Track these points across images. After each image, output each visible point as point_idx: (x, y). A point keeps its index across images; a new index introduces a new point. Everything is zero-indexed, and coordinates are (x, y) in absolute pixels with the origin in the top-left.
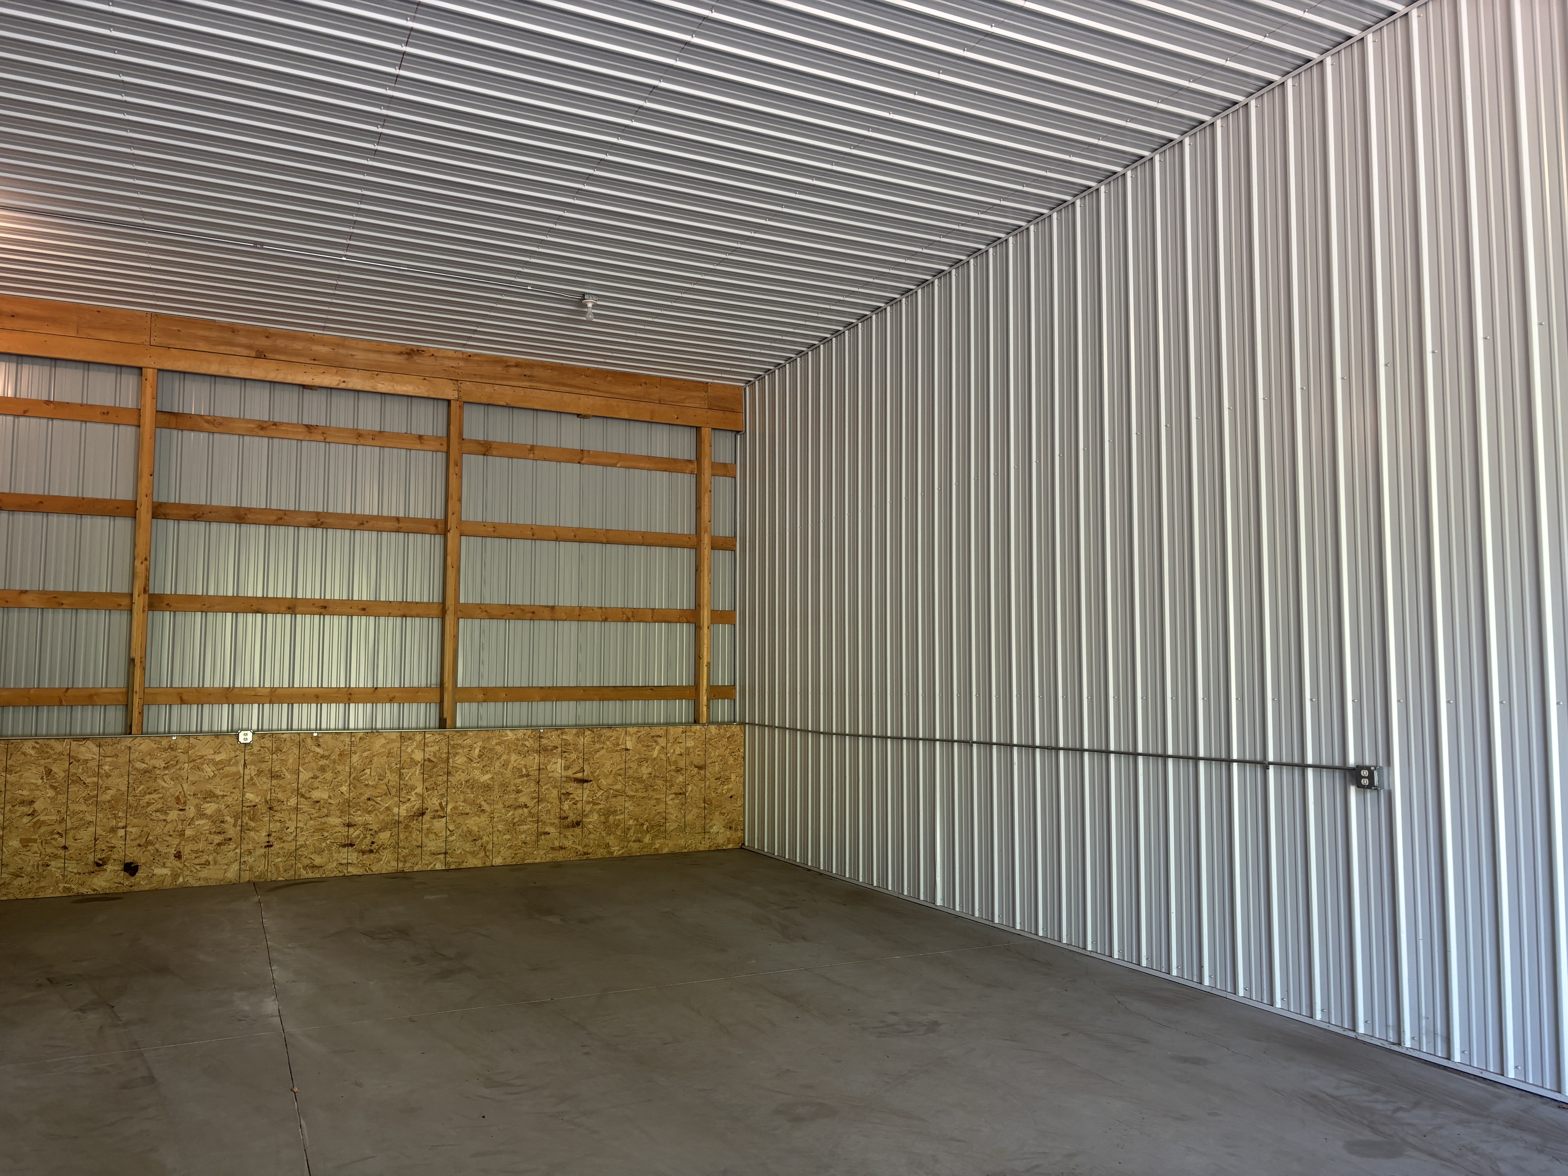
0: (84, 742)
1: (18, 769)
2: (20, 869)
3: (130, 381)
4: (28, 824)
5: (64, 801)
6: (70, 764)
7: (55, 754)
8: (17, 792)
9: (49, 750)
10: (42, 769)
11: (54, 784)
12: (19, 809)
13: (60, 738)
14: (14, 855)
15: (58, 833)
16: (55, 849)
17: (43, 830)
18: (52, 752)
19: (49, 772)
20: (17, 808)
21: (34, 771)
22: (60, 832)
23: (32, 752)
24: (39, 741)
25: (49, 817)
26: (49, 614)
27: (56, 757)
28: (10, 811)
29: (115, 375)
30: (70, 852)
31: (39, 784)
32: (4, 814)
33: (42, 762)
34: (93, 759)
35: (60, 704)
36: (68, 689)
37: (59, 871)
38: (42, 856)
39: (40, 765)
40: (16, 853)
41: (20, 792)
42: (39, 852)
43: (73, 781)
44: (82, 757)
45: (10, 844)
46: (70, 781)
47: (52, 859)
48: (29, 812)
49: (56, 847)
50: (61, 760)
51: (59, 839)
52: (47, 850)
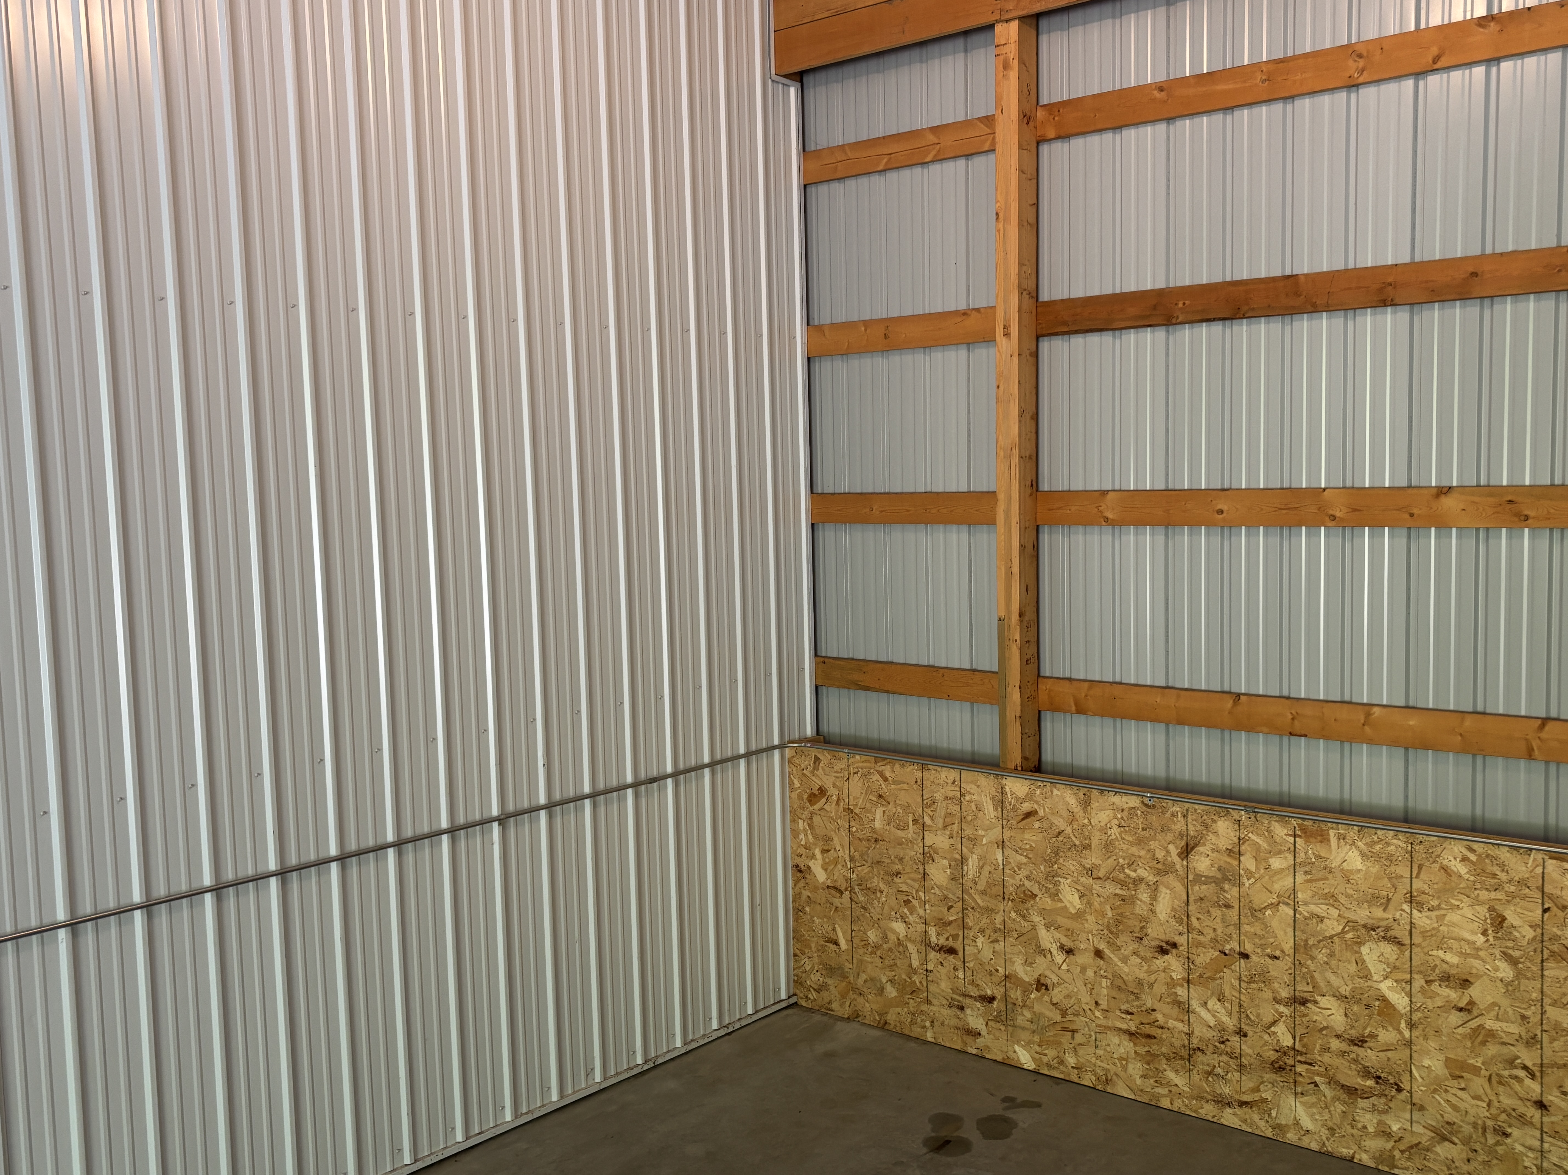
1: (1435, 903)
2: (1448, 1123)
4: (1460, 1030)
5: (1535, 995)
6: (1545, 911)
7: (1510, 881)
8: (1434, 953)
9: (1496, 870)
10: (1483, 911)
11: (1510, 952)
12: (1439, 990)
13: (1521, 846)
14: (1435, 1091)
15: (1525, 1068)
16: (1520, 1102)
17: (1492, 1049)
18: (1503, 876)
19: (1499, 921)
20: (1435, 987)
21: (1468, 912)
22: (1529, 1064)
23: (1462, 869)
24: (1475, 846)
25: (1504, 1025)
26: (1502, 539)
27: (1513, 889)
28: (1422, 991)
30: (1553, 1119)
31: (1478, 944)
32: (1410, 995)
33: (1484, 895)
36: (1546, 719)
37: (1530, 1154)
38: (1494, 1111)
39: (1478, 902)
40: (1437, 1087)
41: (1441, 953)
42: (1487, 1100)
43: (1553, 954)
45: (1427, 1062)
46: (1546, 952)
47: (1514, 1121)
48: (1462, 1004)
49: (1521, 1099)
50: (1524, 897)
51: (1528, 1082)
52: (1501, 1098)
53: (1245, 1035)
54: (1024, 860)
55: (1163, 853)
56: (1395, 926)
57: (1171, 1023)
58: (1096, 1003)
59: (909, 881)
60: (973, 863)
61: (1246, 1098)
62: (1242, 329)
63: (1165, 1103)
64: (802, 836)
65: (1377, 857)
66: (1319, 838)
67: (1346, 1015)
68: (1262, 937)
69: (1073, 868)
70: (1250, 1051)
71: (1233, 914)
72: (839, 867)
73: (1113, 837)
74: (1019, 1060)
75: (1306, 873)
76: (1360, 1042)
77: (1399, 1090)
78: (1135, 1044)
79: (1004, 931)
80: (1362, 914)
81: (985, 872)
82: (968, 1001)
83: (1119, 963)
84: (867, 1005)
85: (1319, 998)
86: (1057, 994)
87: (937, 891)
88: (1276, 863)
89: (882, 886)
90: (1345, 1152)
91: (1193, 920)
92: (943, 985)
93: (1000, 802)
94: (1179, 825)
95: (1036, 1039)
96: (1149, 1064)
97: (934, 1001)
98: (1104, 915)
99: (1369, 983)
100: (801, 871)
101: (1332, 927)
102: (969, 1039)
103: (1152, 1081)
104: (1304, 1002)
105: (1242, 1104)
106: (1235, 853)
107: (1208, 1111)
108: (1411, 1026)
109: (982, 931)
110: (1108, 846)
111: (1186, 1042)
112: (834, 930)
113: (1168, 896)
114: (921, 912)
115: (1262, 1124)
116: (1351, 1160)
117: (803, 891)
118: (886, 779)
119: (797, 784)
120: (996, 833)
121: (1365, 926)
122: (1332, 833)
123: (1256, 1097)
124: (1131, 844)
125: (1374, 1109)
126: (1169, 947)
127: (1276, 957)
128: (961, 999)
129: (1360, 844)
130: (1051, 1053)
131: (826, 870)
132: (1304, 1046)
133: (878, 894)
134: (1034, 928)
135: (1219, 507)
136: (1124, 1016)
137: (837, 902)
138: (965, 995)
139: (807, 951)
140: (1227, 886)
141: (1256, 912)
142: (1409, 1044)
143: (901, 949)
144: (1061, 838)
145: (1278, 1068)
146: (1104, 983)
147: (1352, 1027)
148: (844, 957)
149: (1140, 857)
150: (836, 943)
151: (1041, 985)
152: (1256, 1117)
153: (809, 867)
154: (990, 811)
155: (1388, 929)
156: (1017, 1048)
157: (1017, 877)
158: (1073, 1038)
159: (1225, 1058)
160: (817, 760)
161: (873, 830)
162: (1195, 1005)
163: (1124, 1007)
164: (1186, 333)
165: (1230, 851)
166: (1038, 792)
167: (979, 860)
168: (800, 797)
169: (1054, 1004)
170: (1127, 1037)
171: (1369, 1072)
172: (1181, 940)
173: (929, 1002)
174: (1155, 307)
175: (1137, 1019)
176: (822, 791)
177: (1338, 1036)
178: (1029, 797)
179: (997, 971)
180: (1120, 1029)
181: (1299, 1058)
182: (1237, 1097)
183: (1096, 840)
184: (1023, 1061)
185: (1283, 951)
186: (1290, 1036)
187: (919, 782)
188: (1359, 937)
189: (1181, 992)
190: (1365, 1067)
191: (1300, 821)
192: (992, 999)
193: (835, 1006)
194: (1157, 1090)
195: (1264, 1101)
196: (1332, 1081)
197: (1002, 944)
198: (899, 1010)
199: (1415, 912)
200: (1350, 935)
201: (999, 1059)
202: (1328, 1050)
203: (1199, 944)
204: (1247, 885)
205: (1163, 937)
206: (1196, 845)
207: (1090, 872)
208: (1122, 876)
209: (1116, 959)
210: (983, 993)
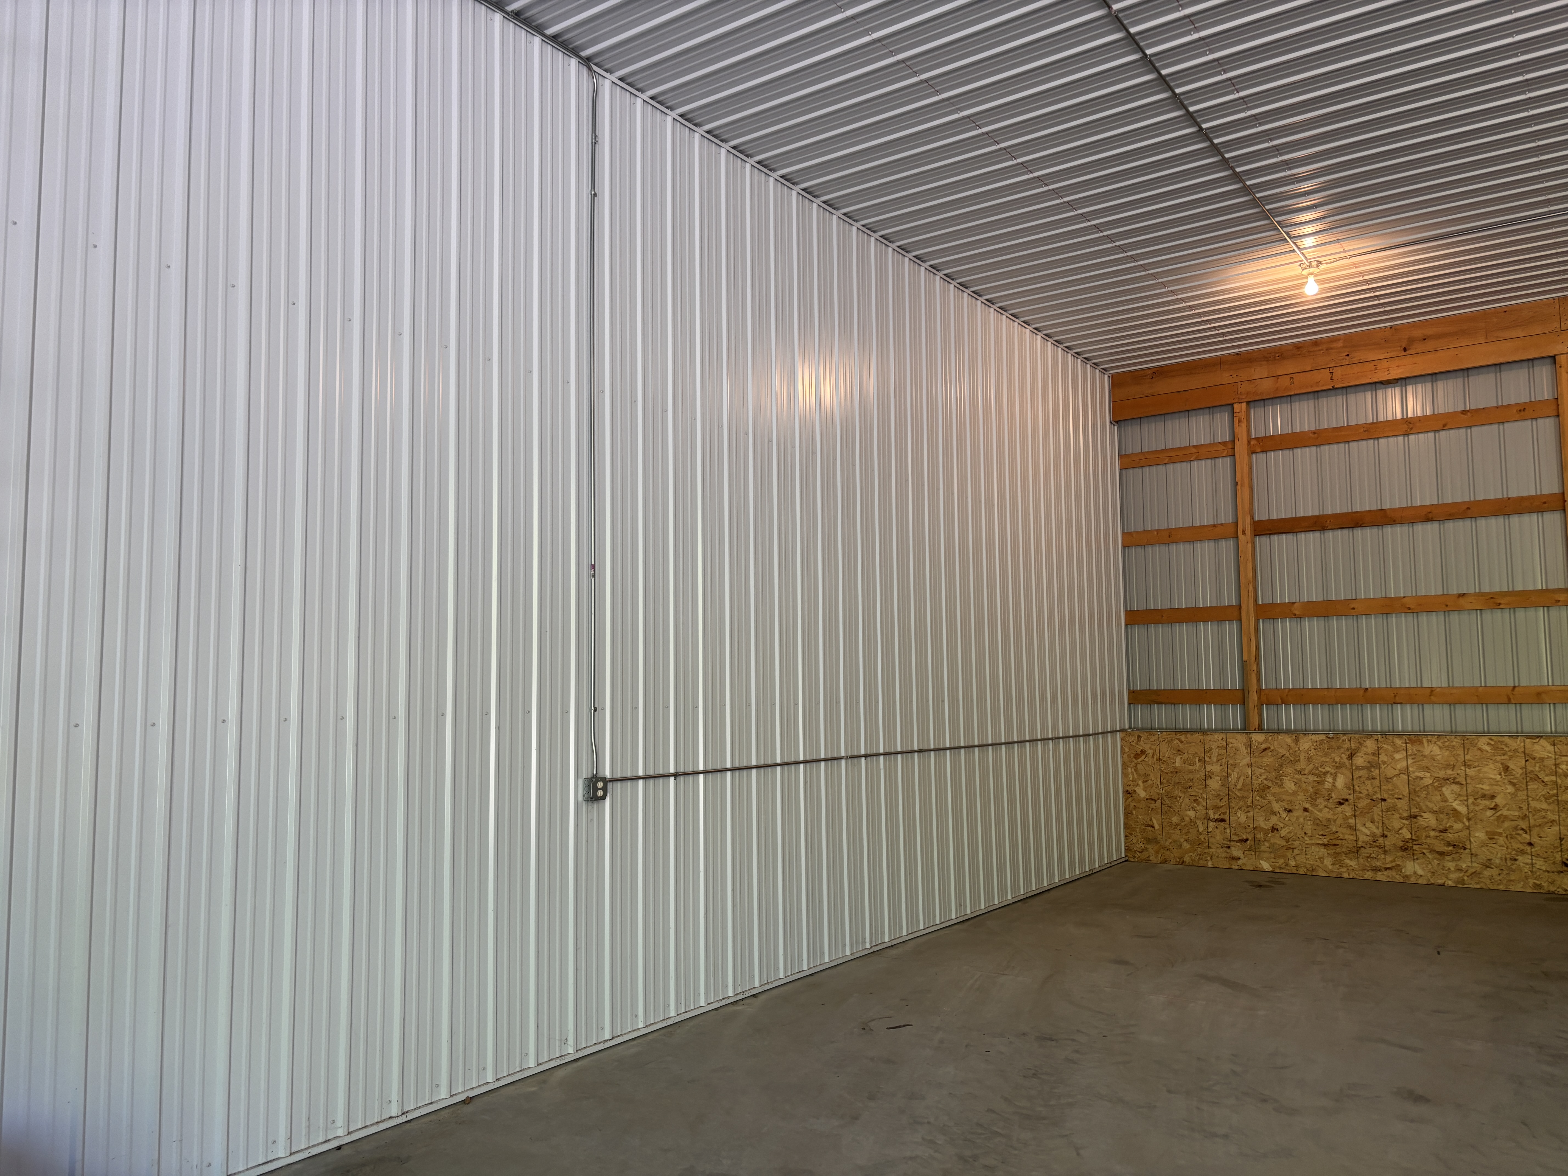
0: (1537, 740)
1: (1476, 764)
2: (1489, 860)
3: (1543, 373)
4: (1492, 818)
5: (1525, 797)
6: (1526, 761)
7: (1510, 751)
8: (1478, 786)
9: (1503, 747)
10: (1499, 765)
11: (1512, 780)
12: (1481, 802)
13: (1514, 736)
14: (1482, 846)
15: (1522, 829)
16: (1520, 845)
17: (1507, 824)
18: (1507, 749)
19: (1506, 768)
20: (1479, 801)
21: (1492, 766)
22: (1524, 827)
23: (1487, 748)
24: (1493, 738)
25: (1512, 813)
26: (1487, 615)
27: (1511, 754)
28: (1473, 803)
29: (1527, 369)
30: (1537, 849)
31: (1497, 779)
32: (1467, 806)
33: (1499, 758)
34: (1549, 757)
35: (1509, 702)
36: (1514, 687)
37: (1528, 867)
38: (1509, 850)
39: (1497, 762)
40: (1483, 845)
41: (1480, 786)
42: (1506, 846)
43: (1531, 778)
44: (1538, 756)
45: (1477, 835)
46: (1528, 779)
47: (1519, 854)
48: (1492, 806)
49: (1521, 843)
50: (1517, 757)
51: (1524, 835)
52: (1513, 844)
53: (1386, 837)
54: (1263, 771)
55: (1339, 758)
56: (1458, 776)
57: (1346, 837)
58: (1305, 833)
59: (1196, 790)
60: (1234, 776)
61: (1388, 866)
62: (1358, 532)
63: (1345, 875)
64: (1130, 776)
65: (1447, 748)
66: (1418, 743)
67: (1437, 820)
68: (1392, 790)
69: (1290, 772)
70: (1389, 843)
71: (1377, 782)
72: (1154, 788)
73: (1312, 754)
74: (1263, 867)
75: (1413, 759)
76: (1445, 831)
77: (1465, 849)
78: (1327, 850)
79: (1253, 806)
80: (1442, 774)
81: (1242, 779)
82: (1232, 843)
83: (1317, 813)
84: (1172, 855)
85: (1423, 814)
86: (1283, 833)
87: (1213, 792)
88: (1397, 756)
89: (1180, 794)
90: (1440, 882)
91: (1357, 788)
92: (1218, 838)
93: (1249, 745)
94: (1347, 745)
95: (1273, 856)
96: (1335, 858)
97: (1212, 846)
98: (1307, 791)
99: (1448, 804)
100: (1128, 793)
101: (1428, 781)
102: (1234, 862)
103: (1337, 866)
104: (1415, 817)
105: (1386, 869)
106: (1377, 753)
107: (1369, 875)
108: (1469, 819)
109: (1240, 808)
110: (1309, 759)
111: (1355, 845)
112: (1151, 820)
113: (1342, 778)
114: (1205, 804)
115: (1398, 876)
116: (1443, 885)
117: (1131, 803)
118: (1182, 742)
119: (1127, 750)
120: (1247, 760)
121: (1443, 779)
122: (1424, 740)
123: (1394, 864)
124: (1322, 756)
125: (1453, 860)
126: (1343, 801)
127: (1400, 799)
128: (1228, 843)
129: (1438, 743)
130: (1281, 861)
131: (1145, 791)
132: (1417, 837)
133: (1178, 799)
134: (1269, 802)
135: (1352, 607)
136: (1321, 837)
137: (1153, 806)
138: (1230, 841)
139: (1133, 833)
140: (1373, 770)
141: (1388, 780)
142: (1468, 828)
143: (1192, 824)
144: (1283, 758)
145: (1404, 849)
146: (1309, 823)
147: (1441, 824)
148: (1157, 832)
149: (1327, 762)
150: (1152, 826)
151: (1274, 829)
152: (1394, 874)
153: (1135, 791)
154: (1243, 750)
155: (1454, 778)
156: (1261, 862)
157: (1260, 780)
158: (1293, 852)
159: (1376, 849)
160: (1139, 737)
161: (1175, 767)
162: (1359, 826)
163: (1321, 833)
164: (1330, 534)
165: (1373, 754)
166: (1270, 738)
167: (1238, 774)
168: (1129, 756)
169: (1281, 837)
170: (1323, 847)
171: (1450, 843)
172: (1351, 797)
173: (1209, 847)
174: (1315, 523)
175: (1328, 838)
176: (1143, 752)
177: (1434, 830)
178: (1266, 741)
179: (1249, 826)
180: (1319, 844)
181: (1415, 843)
182: (1384, 866)
183: (1303, 756)
184: (1265, 868)
185: (1403, 795)
186: (1409, 833)
187: (1202, 741)
188: (1441, 784)
189: (1352, 821)
190: (1447, 841)
191: (1408, 736)
192: (1247, 840)
193: (1151, 858)
194: (1340, 870)
195: (1398, 865)
196: (1432, 851)
197: (1252, 813)
198: (1191, 854)
199: (1467, 769)
200: (1437, 784)
201: (1251, 869)
202: (1429, 837)
203: (1359, 798)
204: (1383, 767)
205: (1341, 797)
206: (1356, 753)
207: (1300, 772)
208: (1317, 772)
209: (1315, 811)
210: (1241, 838)
